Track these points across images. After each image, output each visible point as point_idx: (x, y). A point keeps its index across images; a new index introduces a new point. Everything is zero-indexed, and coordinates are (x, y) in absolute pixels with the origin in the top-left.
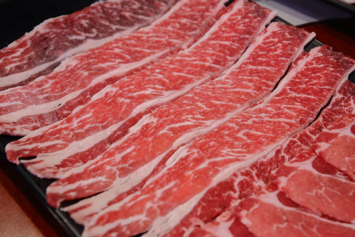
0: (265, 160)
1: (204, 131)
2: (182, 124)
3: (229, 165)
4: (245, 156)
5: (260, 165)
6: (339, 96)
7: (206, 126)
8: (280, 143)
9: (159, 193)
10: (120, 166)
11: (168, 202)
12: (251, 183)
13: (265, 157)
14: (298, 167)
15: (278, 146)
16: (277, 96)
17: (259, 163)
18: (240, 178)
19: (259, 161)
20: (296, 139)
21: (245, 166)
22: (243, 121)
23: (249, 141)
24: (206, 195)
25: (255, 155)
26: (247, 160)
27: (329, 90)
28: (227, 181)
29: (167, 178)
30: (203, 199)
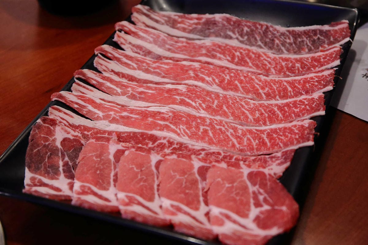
0: (190, 147)
1: (194, 112)
2: (191, 102)
3: (171, 132)
4: (184, 136)
5: (184, 147)
6: (279, 154)
7: (198, 112)
8: (212, 148)
9: (125, 114)
10: (134, 93)
11: (121, 120)
12: (165, 148)
13: (193, 145)
14: (193, 161)
15: (208, 148)
16: (256, 130)
17: (185, 145)
18: (165, 141)
19: (188, 145)
20: (223, 154)
21: (176, 139)
22: (216, 124)
23: (200, 133)
24: (139, 133)
25: (190, 140)
26: (182, 138)
27: (280, 147)
28: (158, 137)
29: (139, 112)
30: (134, 133)
